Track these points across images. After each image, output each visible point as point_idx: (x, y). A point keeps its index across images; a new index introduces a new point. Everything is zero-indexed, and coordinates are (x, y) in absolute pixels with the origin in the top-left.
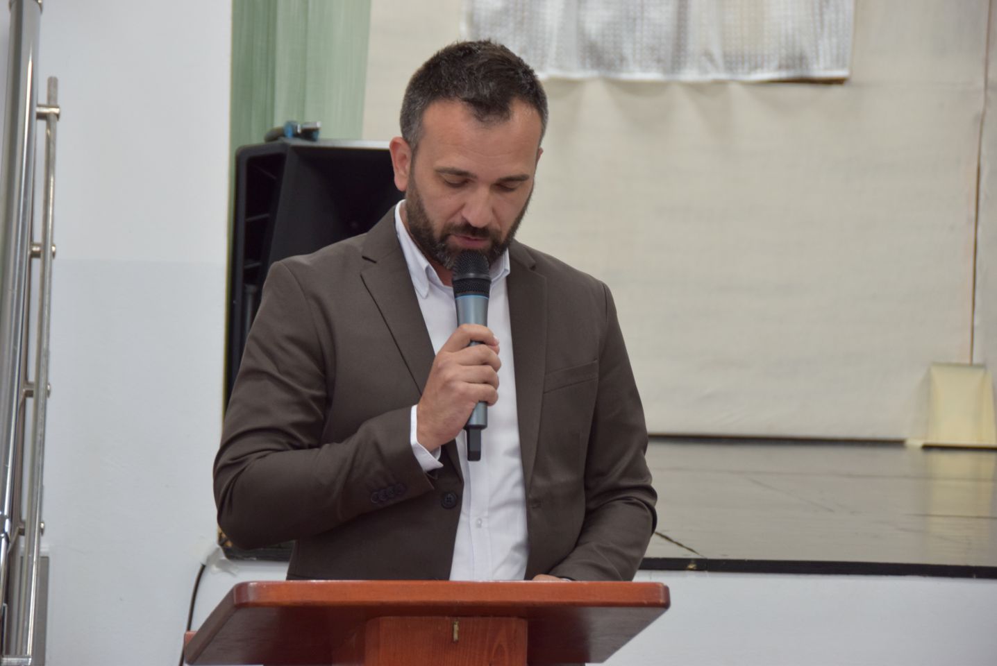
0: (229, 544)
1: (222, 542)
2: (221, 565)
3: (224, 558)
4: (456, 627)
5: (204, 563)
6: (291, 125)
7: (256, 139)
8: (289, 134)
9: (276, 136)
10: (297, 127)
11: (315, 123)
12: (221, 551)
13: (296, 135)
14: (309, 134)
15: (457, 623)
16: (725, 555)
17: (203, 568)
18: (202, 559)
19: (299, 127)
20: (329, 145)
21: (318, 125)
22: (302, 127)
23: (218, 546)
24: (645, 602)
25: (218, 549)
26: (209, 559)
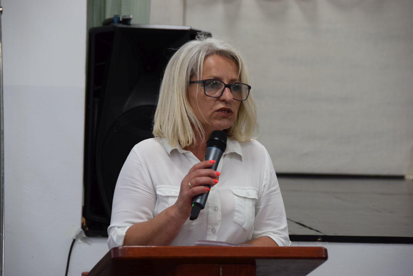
0: (87, 229)
1: (83, 227)
2: (83, 239)
3: (84, 236)
4: (221, 269)
5: (75, 238)
6: (117, 17)
7: (97, 24)
8: (116, 21)
9: (109, 22)
10: (120, 18)
11: (130, 16)
12: (83, 232)
13: (119, 22)
14: (126, 21)
15: (221, 267)
16: (336, 234)
17: (74, 241)
18: (73, 236)
19: (121, 18)
20: (137, 27)
21: (131, 17)
22: (122, 18)
23: (81, 230)
24: (315, 256)
25: (82, 231)
26: (77, 236)
